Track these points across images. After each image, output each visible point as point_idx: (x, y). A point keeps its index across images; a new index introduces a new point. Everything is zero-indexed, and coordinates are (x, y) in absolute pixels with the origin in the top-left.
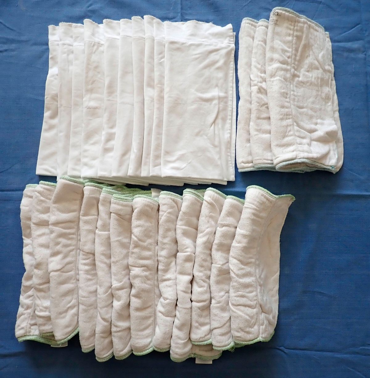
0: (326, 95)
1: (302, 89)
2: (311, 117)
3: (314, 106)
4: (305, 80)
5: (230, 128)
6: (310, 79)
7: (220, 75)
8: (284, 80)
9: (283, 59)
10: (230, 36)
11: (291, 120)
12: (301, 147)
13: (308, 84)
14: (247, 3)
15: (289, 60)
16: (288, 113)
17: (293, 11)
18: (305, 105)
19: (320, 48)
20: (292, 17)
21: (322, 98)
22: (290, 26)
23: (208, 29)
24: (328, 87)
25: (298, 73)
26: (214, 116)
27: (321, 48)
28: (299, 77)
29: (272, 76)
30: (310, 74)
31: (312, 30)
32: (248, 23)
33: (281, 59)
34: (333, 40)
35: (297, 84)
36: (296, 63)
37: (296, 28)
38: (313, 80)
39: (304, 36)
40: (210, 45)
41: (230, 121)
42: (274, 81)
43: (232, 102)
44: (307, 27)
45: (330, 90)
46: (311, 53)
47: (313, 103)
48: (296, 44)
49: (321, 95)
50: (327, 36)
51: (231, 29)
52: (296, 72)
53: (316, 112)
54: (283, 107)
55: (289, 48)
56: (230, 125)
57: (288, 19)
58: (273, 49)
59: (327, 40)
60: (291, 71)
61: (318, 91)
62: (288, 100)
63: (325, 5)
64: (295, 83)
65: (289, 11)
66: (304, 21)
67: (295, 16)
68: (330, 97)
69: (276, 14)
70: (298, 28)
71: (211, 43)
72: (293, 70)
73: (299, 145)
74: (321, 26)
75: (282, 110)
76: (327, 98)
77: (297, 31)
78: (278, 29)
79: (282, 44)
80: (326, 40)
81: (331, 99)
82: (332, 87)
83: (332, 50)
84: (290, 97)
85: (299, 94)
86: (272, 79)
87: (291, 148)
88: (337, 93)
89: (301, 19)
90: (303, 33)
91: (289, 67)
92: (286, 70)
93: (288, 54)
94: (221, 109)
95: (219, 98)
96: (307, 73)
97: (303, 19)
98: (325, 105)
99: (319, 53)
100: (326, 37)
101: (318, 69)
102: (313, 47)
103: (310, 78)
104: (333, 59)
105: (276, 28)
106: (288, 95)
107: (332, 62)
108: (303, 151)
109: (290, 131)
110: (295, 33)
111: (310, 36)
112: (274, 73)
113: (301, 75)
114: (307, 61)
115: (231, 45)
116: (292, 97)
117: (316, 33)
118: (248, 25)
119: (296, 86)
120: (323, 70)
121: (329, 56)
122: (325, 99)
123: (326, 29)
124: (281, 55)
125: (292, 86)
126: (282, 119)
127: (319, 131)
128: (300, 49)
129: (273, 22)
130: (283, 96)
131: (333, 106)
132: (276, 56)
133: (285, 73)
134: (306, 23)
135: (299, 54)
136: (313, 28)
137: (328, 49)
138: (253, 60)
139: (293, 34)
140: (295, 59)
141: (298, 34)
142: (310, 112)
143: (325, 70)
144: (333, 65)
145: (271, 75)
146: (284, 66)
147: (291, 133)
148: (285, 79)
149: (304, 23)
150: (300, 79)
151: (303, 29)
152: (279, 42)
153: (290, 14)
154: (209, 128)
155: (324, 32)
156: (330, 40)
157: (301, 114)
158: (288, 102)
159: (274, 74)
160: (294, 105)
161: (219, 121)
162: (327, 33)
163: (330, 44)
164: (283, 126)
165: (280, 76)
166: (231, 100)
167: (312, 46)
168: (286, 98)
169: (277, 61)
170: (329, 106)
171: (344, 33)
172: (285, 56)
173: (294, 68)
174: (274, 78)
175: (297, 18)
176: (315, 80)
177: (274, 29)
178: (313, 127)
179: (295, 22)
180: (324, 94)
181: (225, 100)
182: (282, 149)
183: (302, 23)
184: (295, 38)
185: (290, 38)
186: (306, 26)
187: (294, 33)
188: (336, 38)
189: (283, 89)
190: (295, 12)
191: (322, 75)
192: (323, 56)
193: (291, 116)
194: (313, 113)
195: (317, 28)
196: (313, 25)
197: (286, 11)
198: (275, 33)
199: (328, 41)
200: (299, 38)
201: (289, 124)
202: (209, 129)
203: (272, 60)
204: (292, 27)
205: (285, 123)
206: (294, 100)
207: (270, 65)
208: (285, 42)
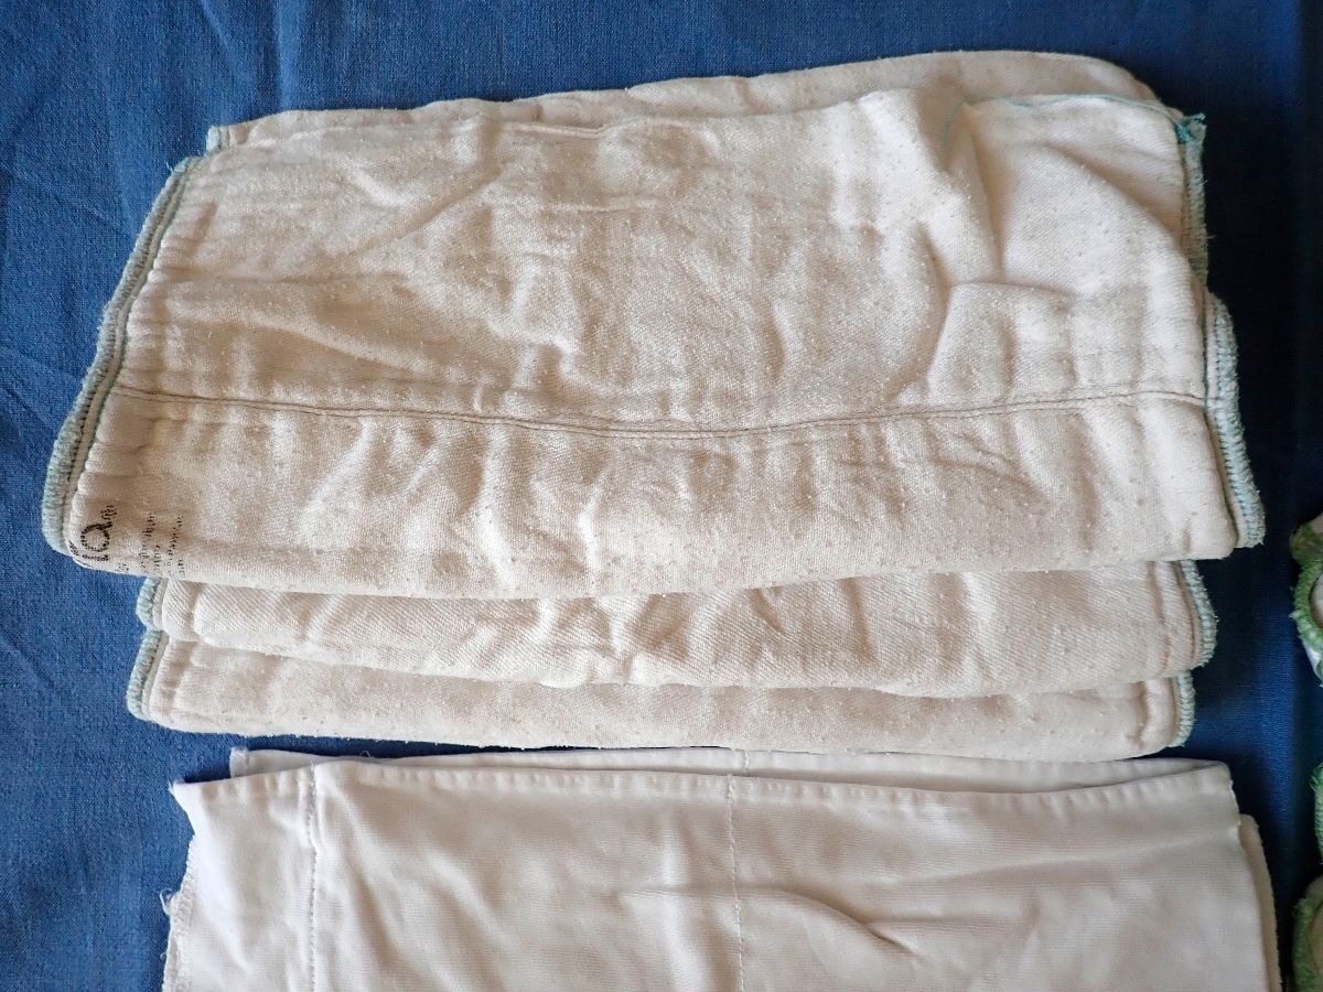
0: (654, 162)
1: (636, 331)
2: (827, 271)
3: (745, 248)
4: (569, 308)
5: (882, 792)
6: (563, 277)
7: (534, 873)
8: (596, 473)
9: (445, 489)
10: (261, 799)
11: (890, 434)
12: (1097, 367)
13: (597, 289)
14: (24, 663)
15: (444, 432)
16: (846, 457)
17: (72, 418)
18: (747, 312)
19: (333, 197)
20: (122, 421)
21: (680, 190)
22: (192, 432)
23: (215, 945)
24: (594, 142)
25: (528, 361)
26: (826, 931)
27: (332, 186)
28: (550, 356)
29: (567, 561)
30: (527, 275)
31: (205, 256)
32: (170, 696)
33: (442, 496)
34: (263, 103)
35: (605, 372)
36: (454, 374)
37: (201, 390)
38: (563, 252)
39: (259, 318)
40: (331, 953)
41: (835, 791)
42: (604, 553)
43: (708, 780)
44: (187, 297)
45: (614, 132)
46: (371, 264)
47: (722, 253)
48: (318, 383)
49: (662, 198)
50: (233, 140)
51: (209, 796)
52: (522, 379)
53: (786, 239)
54: (803, 498)
55: (356, 433)
56: (863, 791)
57: (135, 447)
58: (368, 556)
59: (267, 143)
60: (520, 415)
61: (635, 218)
62: (742, 451)
63: (20, 145)
64: (603, 390)
65: (75, 451)
66: (144, 322)
67: (108, 403)
68: (665, 135)
69: (96, 539)
70: (201, 366)
71: (316, 941)
72: (513, 406)
73: (1084, 380)
74: (169, 182)
75: (824, 498)
76: (673, 151)
77: (222, 377)
78: (216, 514)
79: (326, 488)
80: (268, 151)
81: (678, 123)
82: (585, 115)
83: (333, 107)
84: (720, 435)
85: (677, 361)
86: (593, 561)
87: (1107, 437)
88: (620, 82)
89: (133, 346)
90: (233, 329)
91: (498, 438)
92: (522, 458)
93: (402, 442)
94: (768, 872)
95: (701, 885)
96: (521, 296)
97: (132, 330)
98: (717, 166)
99: (369, 205)
100: (246, 146)
101: (483, 219)
102: (331, 248)
103: (553, 278)
104: (389, 105)
105: (209, 535)
106: (707, 446)
107: (416, 114)
108: (1136, 353)
109: (972, 440)
110: (244, 390)
111: (245, 269)
112: (551, 554)
113: (540, 337)
114: (435, 289)
115: (320, 793)
116: (712, 413)
117: (227, 225)
118: (179, 691)
119: (624, 378)
120: (488, 182)
121: (380, 130)
122: (678, 164)
123: (188, 144)
124: (415, 499)
125: (627, 415)
126: (897, 503)
127: (922, 219)
128: (357, 348)
129: (164, 557)
130: (724, 489)
131: (721, 116)
132: (420, 533)
133: (541, 467)
134: (158, 299)
135: (389, 356)
136: (193, 243)
137: (333, 141)
138: (433, 666)
139: (254, 407)
140: (433, 386)
141: (244, 367)
142: (794, 277)
143: (490, 166)
144: (436, 107)
145: (561, 571)
146: (494, 473)
147: (986, 429)
148: (590, 466)
149: (158, 319)
150: (567, 345)
151: (202, 327)
152: (315, 507)
153: (93, 439)
154: (915, 963)
155: (214, 164)
156: (262, 121)
157: (820, 348)
158: (759, 454)
159: (561, 547)
160: (770, 401)
161: (853, 880)
162: (212, 138)
163: (287, 118)
164: (951, 493)
165: (573, 504)
166: (694, 785)
167: (321, 254)
168: (729, 462)
169: (457, 528)
170: (723, 143)
171: (205, 20)
172: (422, 470)
173: (494, 395)
174: (580, 546)
175: (125, 377)
176: (561, 239)
177: (214, 548)
178: (896, 260)
179: (154, 391)
180: (650, 176)
181: (701, 835)
182: (1109, 505)
183: (161, 338)
184: (279, 393)
185: (282, 429)
186: (177, 308)
187: (242, 395)
188: (246, 77)
189: (673, 489)
190: (80, 400)
191: (518, 186)
192: (393, 176)
193: (864, 431)
194: (797, 257)
195: (188, 214)
196: (163, 244)
197: (71, 470)
198: (248, 544)
199: (269, 132)
200: (276, 360)
201: (921, 445)
202: (921, 960)
203: (448, 564)
204: (198, 415)
205: (922, 483)
206: (727, 399)
207: (489, 576)
208: (313, 467)
